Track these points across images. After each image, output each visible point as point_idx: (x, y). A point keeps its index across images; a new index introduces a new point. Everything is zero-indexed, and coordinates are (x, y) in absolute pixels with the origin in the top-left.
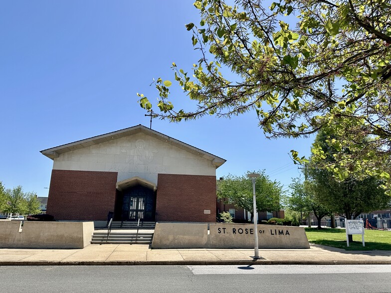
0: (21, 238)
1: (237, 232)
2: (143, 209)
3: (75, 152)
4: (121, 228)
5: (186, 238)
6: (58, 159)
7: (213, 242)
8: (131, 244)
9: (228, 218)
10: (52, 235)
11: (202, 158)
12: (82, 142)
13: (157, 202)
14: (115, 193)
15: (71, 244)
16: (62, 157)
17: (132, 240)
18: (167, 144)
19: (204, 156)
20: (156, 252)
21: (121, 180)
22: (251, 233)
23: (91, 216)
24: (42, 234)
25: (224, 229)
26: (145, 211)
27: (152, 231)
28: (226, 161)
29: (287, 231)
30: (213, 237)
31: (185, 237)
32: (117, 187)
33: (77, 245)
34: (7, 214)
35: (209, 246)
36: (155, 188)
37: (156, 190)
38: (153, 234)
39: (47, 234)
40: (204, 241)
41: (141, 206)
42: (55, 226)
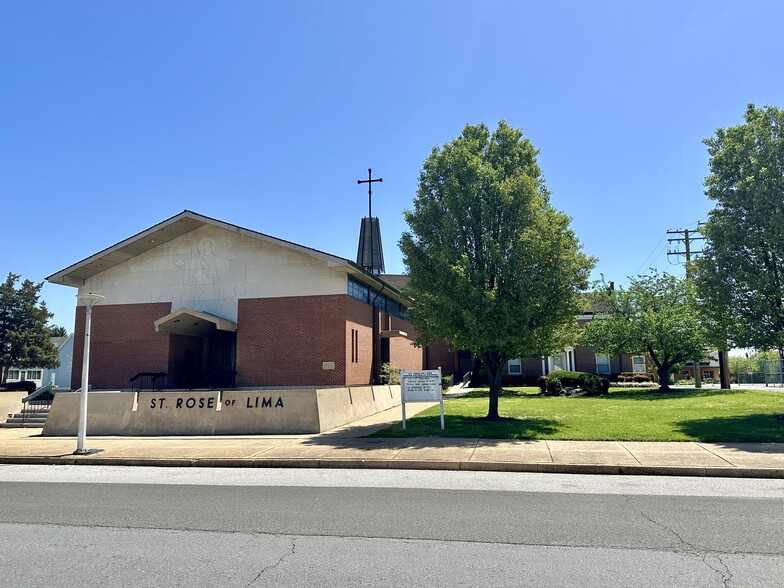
1: (184, 405)
6: (84, 287)
7: (138, 425)
22: (209, 407)
25: (162, 400)
29: (280, 400)
30: (140, 415)
32: (156, 329)
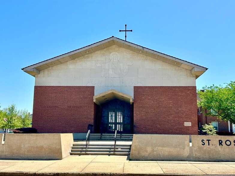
0: (4, 149)
1: (224, 143)
2: (122, 122)
3: (54, 68)
4: (101, 139)
5: (166, 151)
6: (39, 75)
7: (196, 155)
8: (109, 155)
9: (211, 131)
10: (32, 147)
11: (180, 68)
12: (59, 58)
13: (134, 115)
14: (93, 106)
15: (50, 155)
16: (42, 73)
17: (110, 152)
18: (142, 55)
19: (182, 66)
20: (134, 164)
21: (98, 94)
23: (73, 129)
24: (22, 146)
25: (209, 140)
26: (123, 124)
27: (129, 143)
28: (207, 69)
30: (195, 149)
31: (165, 149)
32: (94, 101)
33: (56, 156)
34: (6, 130)
35: (192, 159)
36: (131, 101)
37: (133, 103)
38: (130, 146)
39: (27, 145)
40: (186, 153)
41: (120, 119)
42: (35, 138)
